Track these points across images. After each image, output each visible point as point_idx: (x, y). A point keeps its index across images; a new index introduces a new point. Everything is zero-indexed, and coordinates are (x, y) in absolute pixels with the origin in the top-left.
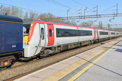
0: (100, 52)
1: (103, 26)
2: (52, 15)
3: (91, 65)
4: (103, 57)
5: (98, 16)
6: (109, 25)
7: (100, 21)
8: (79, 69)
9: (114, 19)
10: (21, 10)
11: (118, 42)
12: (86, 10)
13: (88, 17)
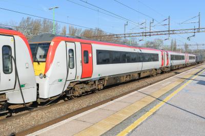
0: (174, 85)
1: (178, 48)
2: (101, 31)
3: (162, 104)
4: (179, 93)
5: (170, 32)
6: (186, 46)
7: (172, 40)
8: (143, 110)
9: (194, 36)
10: (57, 24)
11: (200, 70)
12: (153, 23)
13: (156, 33)
